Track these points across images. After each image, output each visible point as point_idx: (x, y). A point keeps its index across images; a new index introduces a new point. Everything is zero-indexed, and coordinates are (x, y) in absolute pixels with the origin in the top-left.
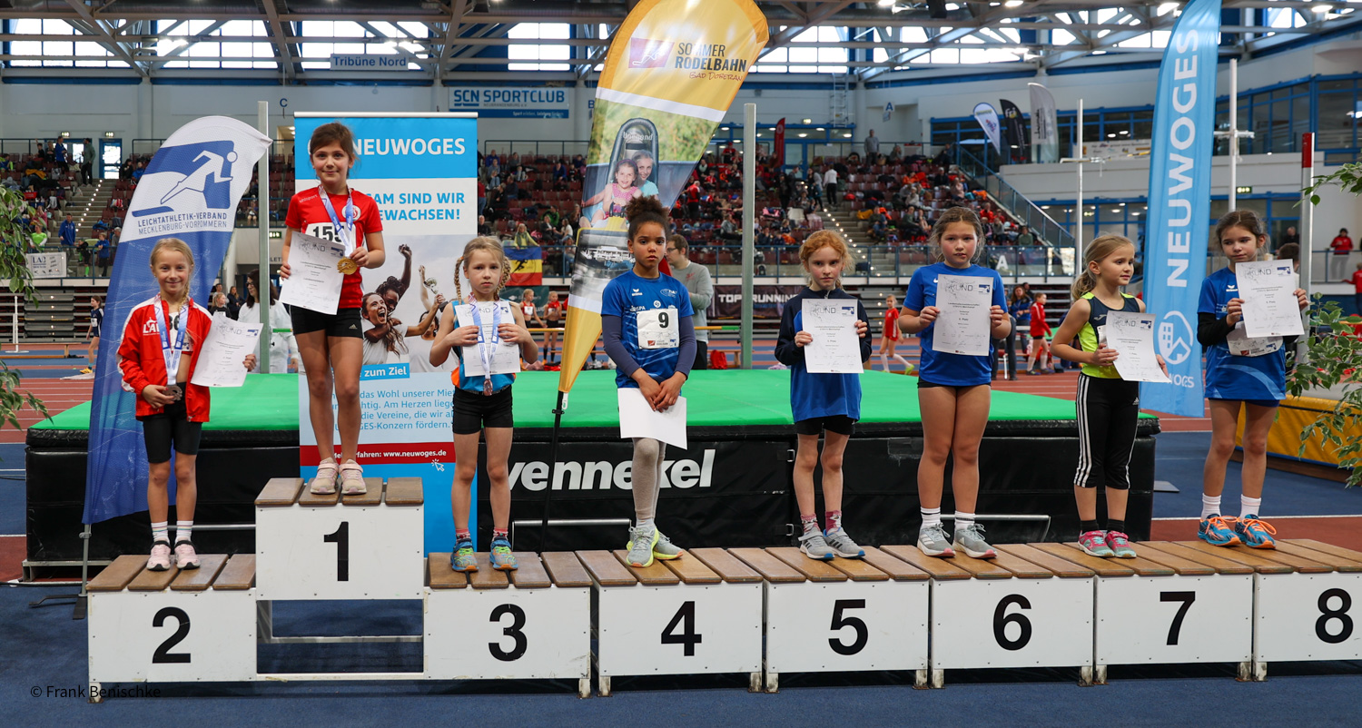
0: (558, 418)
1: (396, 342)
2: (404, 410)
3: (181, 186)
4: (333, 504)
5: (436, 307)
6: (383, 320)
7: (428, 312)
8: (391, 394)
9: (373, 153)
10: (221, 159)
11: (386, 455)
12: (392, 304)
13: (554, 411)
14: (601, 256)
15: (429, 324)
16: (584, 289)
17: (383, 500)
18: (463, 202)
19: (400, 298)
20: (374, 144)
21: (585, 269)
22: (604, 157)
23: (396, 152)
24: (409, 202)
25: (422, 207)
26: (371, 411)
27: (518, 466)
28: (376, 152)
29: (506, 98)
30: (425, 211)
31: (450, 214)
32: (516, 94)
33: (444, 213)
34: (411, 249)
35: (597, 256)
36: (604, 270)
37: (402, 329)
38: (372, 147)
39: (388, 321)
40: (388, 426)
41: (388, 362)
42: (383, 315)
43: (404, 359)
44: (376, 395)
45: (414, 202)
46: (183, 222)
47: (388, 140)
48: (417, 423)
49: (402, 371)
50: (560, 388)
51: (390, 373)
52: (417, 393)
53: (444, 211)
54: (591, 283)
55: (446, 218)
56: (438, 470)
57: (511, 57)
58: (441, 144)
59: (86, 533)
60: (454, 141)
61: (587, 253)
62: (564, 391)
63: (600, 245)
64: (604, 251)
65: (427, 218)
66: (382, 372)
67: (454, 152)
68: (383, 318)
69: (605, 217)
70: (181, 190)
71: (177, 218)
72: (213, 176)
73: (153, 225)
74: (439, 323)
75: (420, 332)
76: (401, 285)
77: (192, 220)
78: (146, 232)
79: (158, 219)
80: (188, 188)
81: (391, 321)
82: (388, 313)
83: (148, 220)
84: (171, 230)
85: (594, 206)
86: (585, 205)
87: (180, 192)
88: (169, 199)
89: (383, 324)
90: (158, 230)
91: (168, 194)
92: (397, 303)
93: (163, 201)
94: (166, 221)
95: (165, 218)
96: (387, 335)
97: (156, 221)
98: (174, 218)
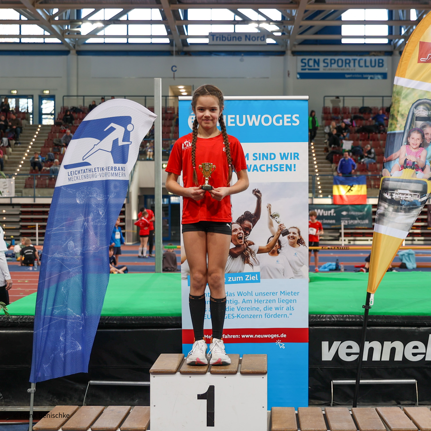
0: (367, 311)
1: (251, 257)
2: (256, 305)
3: (96, 148)
4: (204, 373)
5: (279, 232)
6: (241, 242)
7: (273, 237)
8: (248, 293)
9: (234, 125)
10: (123, 129)
11: (243, 336)
12: (247, 230)
13: (363, 307)
14: (397, 196)
15: (274, 245)
16: (385, 220)
17: (239, 370)
18: (298, 159)
19: (253, 226)
20: (235, 118)
21: (386, 205)
22: (400, 127)
23: (251, 124)
24: (260, 159)
25: (269, 162)
26: (233, 305)
27: (336, 344)
28: (236, 124)
29: (340, 64)
30: (271, 165)
31: (289, 168)
33: (285, 167)
34: (261, 192)
35: (395, 196)
36: (400, 207)
37: (255, 248)
38: (233, 120)
39: (245, 242)
40: (245, 316)
41: (245, 271)
42: (241, 238)
43: (257, 269)
44: (236, 294)
45: (263, 159)
46: (98, 173)
47: (245, 116)
48: (265, 315)
49: (255, 278)
50: (368, 290)
51: (246, 279)
52: (265, 294)
53: (285, 165)
54: (390, 216)
55: (286, 170)
56: (281, 347)
57: (343, 33)
58: (283, 118)
59: (32, 389)
60: (292, 116)
61: (388, 195)
62: (371, 293)
63: (397, 189)
64: (400, 194)
65: (273, 170)
66: (241, 278)
67: (292, 124)
68: (241, 240)
69: (400, 169)
70: (97, 151)
71: (93, 171)
72: (118, 141)
73: (77, 175)
74: (281, 244)
75: (268, 250)
76: (254, 217)
77: (103, 172)
78: (73, 180)
79: (81, 171)
80: (101, 149)
81: (247, 243)
82: (245, 237)
83: (74, 172)
84: (89, 178)
85: (393, 161)
86: (386, 160)
87: (96, 152)
88: (88, 157)
89: (242, 245)
90: (81, 178)
91: (88, 153)
92: (251, 230)
93: (84, 158)
94: (86, 172)
95: (86, 170)
96: (244, 253)
97: (79, 172)
98: (91, 171)
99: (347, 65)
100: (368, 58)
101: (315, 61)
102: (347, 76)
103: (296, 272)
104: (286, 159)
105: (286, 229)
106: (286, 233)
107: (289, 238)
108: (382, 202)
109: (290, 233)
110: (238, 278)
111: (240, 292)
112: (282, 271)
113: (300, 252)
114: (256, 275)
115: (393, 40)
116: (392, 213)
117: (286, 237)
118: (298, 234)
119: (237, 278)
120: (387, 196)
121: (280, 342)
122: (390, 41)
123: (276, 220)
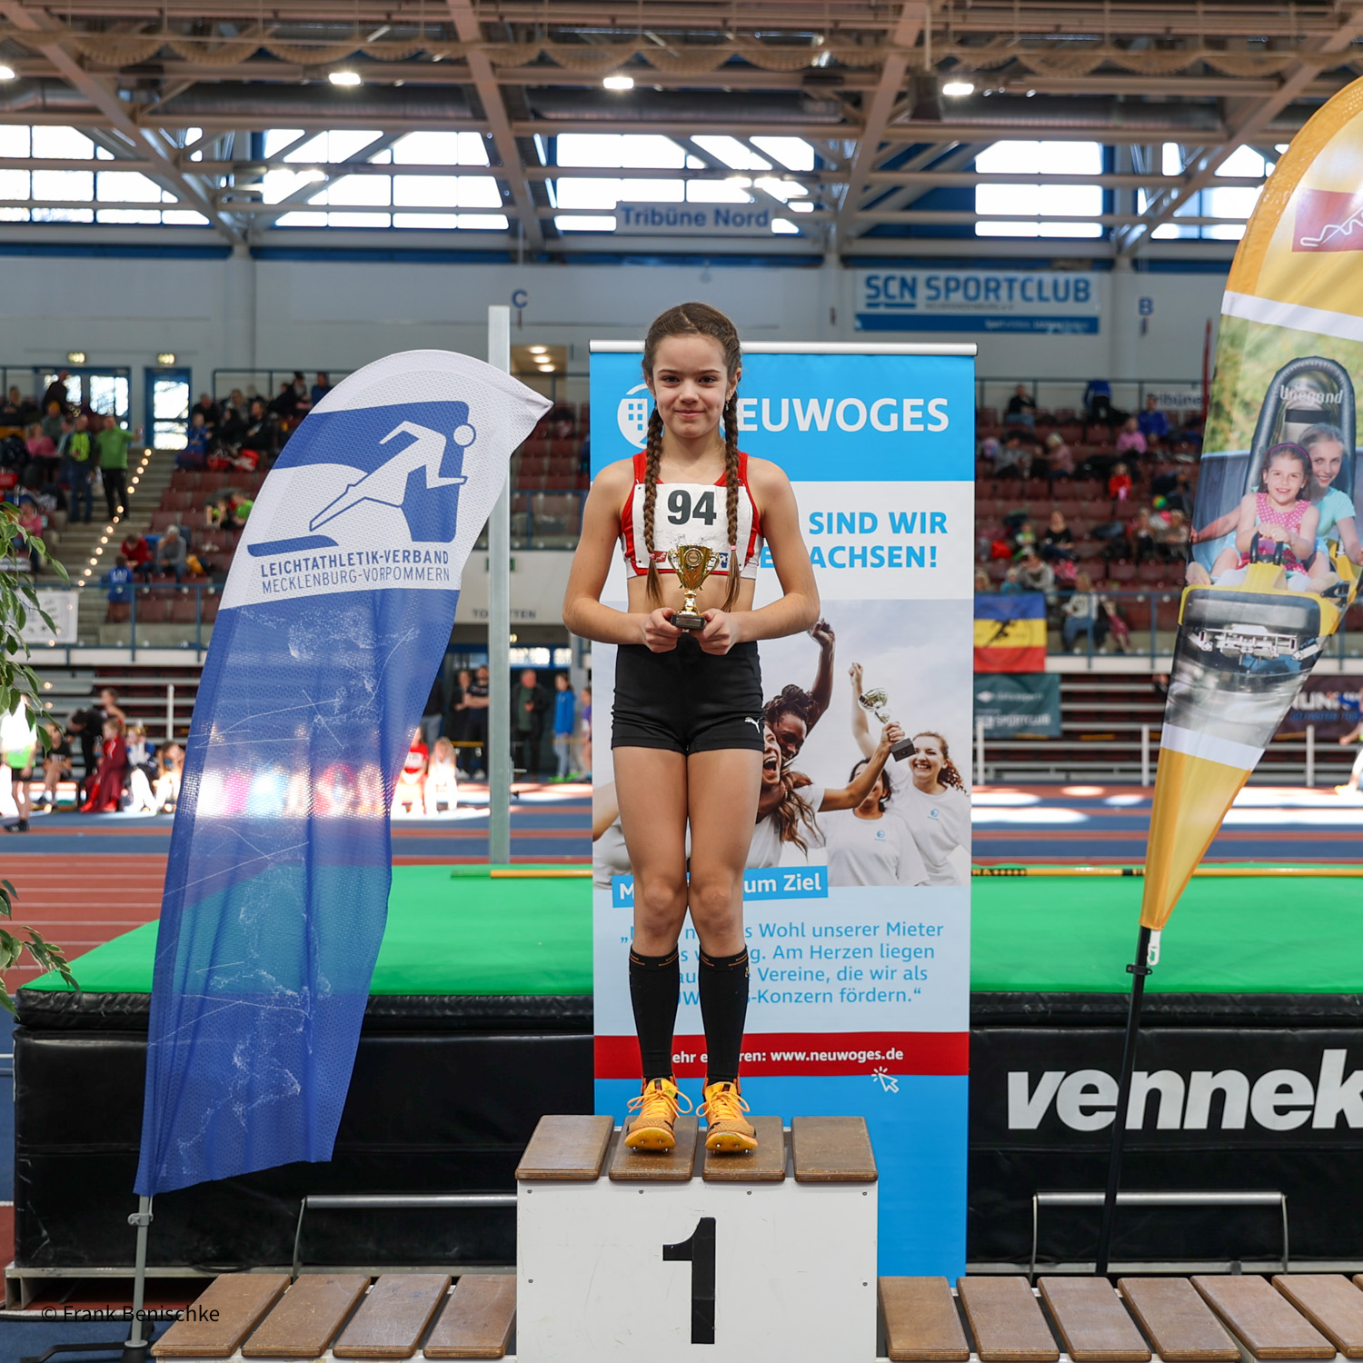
0: (1139, 982)
1: (800, 821)
2: (816, 964)
3: (354, 494)
5: (885, 749)
6: (772, 777)
7: (867, 761)
8: (791, 930)
10: (440, 441)
11: (776, 1057)
12: (791, 742)
13: (1130, 969)
14: (1231, 644)
15: (869, 786)
16: (1194, 713)
18: (944, 531)
19: (809, 729)
20: (758, 409)
21: (1197, 670)
22: (1239, 439)
23: (804, 425)
24: (830, 531)
25: (858, 541)
27: (1050, 1079)
28: (761, 426)
29: (972, 292)
30: (864, 549)
31: (916, 557)
32: (992, 285)
33: (903, 553)
34: (833, 628)
35: (1224, 644)
36: (1237, 675)
37: (811, 795)
39: (783, 778)
40: (782, 996)
41: (783, 863)
42: (774, 765)
43: (817, 857)
44: (756, 932)
45: (840, 531)
47: (787, 400)
48: (842, 993)
49: (812, 883)
50: (1144, 921)
51: (787, 888)
52: (843, 930)
53: (904, 550)
54: (1210, 701)
55: (909, 564)
56: (886, 1089)
57: (980, 209)
58: (899, 409)
59: (143, 1215)
60: (926, 403)
61: (1202, 639)
62: (1151, 927)
63: (1229, 623)
64: (1239, 636)
65: (869, 564)
66: (770, 885)
67: (926, 427)
68: (772, 771)
69: (1240, 564)
70: (356, 503)
71: (345, 561)
72: (424, 474)
73: (292, 574)
74: (892, 785)
75: (851, 802)
76: (812, 703)
77: (376, 565)
78: (277, 588)
79: (303, 563)
80: (368, 499)
81: (789, 779)
82: (783, 761)
83: (283, 564)
84: (331, 585)
85: (1217, 541)
86: (1198, 537)
87: (352, 505)
88: (328, 520)
89: (773, 784)
90: (303, 583)
91: (326, 509)
92: (803, 741)
93: (314, 525)
94: (320, 566)
95: (320, 561)
96: (781, 809)
97: (299, 565)
98: (338, 562)
99: (992, 296)
100: (1047, 277)
101: (903, 282)
102: (990, 324)
103: (933, 866)
104: (909, 530)
105: (906, 738)
106: (905, 751)
107: (915, 765)
108: (1184, 660)
109: (918, 751)
110: (763, 885)
111: (768, 926)
112: (894, 865)
113: (948, 808)
114: (817, 875)
115: (1116, 229)
116: (1215, 694)
117: (905, 762)
118: (940, 755)
119: (760, 882)
120: (1201, 642)
121: (886, 1074)
122: (1108, 230)
123: (878, 711)
